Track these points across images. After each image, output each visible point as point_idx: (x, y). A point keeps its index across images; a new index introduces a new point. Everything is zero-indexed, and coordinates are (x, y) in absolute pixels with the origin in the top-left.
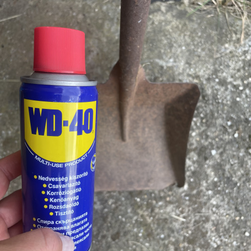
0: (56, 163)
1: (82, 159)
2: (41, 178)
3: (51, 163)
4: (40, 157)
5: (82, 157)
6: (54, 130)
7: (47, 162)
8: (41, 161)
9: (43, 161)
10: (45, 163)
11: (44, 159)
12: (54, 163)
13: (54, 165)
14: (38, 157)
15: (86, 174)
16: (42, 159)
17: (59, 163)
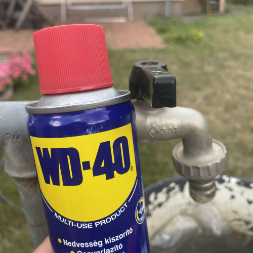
0: (83, 223)
1: (120, 211)
2: (67, 243)
3: (75, 222)
4: (61, 216)
5: (119, 209)
6: (72, 177)
7: (70, 222)
8: (62, 220)
9: (64, 221)
10: (68, 223)
11: (65, 218)
12: (80, 223)
13: (79, 226)
14: (58, 214)
15: (129, 231)
16: (63, 217)
17: (87, 223)
